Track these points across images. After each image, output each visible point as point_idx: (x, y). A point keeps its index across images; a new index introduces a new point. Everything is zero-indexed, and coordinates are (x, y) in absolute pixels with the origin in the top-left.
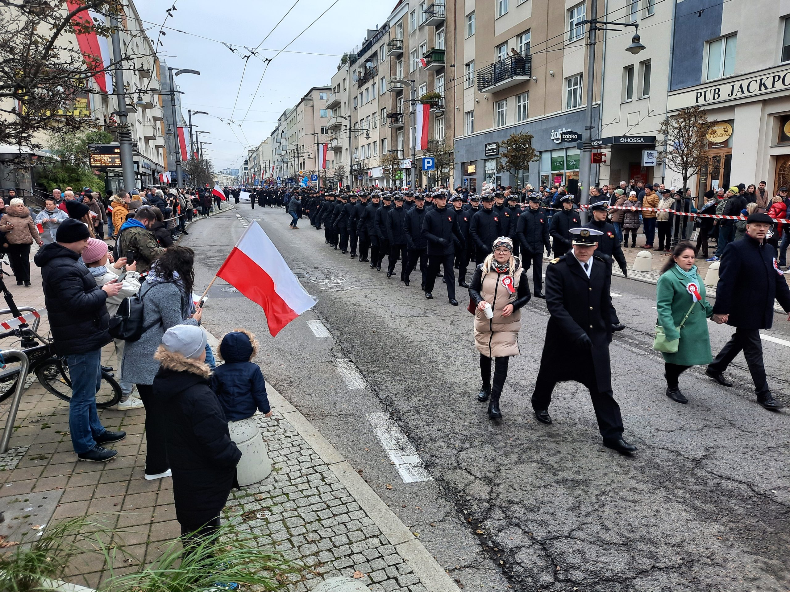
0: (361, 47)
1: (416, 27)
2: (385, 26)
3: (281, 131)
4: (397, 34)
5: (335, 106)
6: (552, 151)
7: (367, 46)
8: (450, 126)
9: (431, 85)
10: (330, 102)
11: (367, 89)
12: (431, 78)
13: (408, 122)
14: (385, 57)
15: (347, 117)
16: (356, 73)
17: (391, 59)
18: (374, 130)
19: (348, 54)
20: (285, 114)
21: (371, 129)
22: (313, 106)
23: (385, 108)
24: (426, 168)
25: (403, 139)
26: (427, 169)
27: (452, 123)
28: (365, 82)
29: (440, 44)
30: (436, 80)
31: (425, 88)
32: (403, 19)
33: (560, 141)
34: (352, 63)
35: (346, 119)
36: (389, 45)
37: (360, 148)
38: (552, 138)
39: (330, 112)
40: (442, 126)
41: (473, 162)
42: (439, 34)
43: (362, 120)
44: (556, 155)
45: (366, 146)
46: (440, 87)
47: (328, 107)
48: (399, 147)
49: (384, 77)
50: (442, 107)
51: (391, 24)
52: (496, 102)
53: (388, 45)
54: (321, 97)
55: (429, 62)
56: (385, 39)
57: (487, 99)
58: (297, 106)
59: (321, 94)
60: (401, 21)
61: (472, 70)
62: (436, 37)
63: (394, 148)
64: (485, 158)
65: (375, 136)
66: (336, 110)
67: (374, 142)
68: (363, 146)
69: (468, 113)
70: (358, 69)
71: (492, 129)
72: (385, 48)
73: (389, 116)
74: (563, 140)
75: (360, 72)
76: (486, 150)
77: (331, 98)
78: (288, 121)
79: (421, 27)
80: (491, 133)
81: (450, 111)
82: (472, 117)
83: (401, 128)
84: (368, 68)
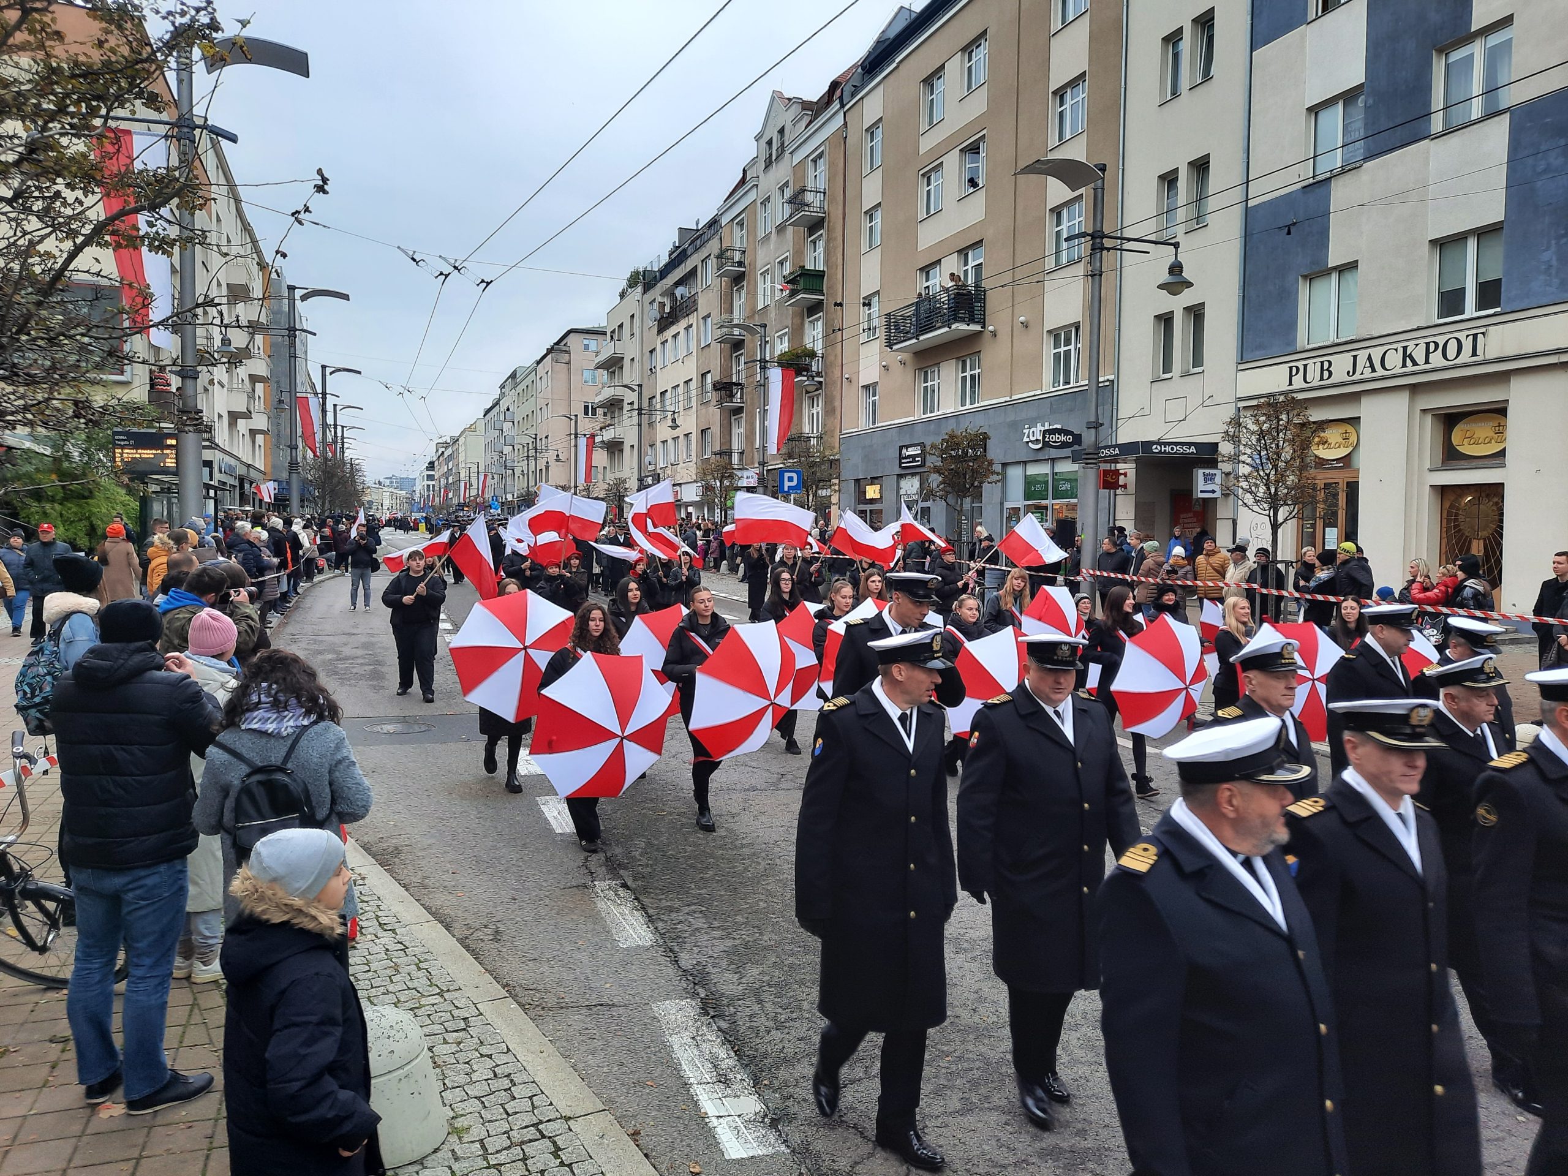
0: (665, 259)
1: (771, 228)
2: (714, 223)
3: (503, 408)
4: (736, 239)
5: (613, 365)
6: (1025, 463)
7: (678, 257)
8: (833, 410)
9: (797, 332)
10: (603, 357)
11: (675, 336)
12: (798, 321)
13: (752, 399)
14: (710, 278)
15: (636, 388)
16: (656, 306)
17: (724, 284)
18: (688, 412)
19: (641, 270)
20: (513, 376)
21: (681, 409)
22: (569, 363)
23: (709, 372)
24: (786, 489)
25: (742, 430)
26: (788, 492)
27: (837, 404)
28: (672, 323)
29: (815, 260)
30: (807, 325)
31: (787, 338)
32: (746, 211)
33: (1040, 446)
34: (647, 288)
35: (634, 390)
36: (720, 257)
37: (659, 444)
38: (1026, 439)
39: (603, 374)
40: (818, 409)
41: (876, 478)
42: (814, 242)
43: (663, 393)
44: (1033, 470)
45: (670, 441)
46: (814, 336)
47: (599, 366)
48: (735, 446)
49: (709, 315)
50: (819, 374)
51: (724, 221)
52: (920, 369)
53: (717, 257)
54: (586, 347)
55: (793, 293)
56: (713, 247)
57: (903, 363)
58: (539, 362)
59: (586, 342)
60: (743, 215)
61: (875, 308)
62: (809, 248)
63: (724, 448)
64: (899, 471)
65: (689, 423)
66: (614, 372)
67: (687, 435)
68: (664, 442)
69: (866, 387)
70: (660, 299)
71: (912, 419)
72: (712, 263)
73: (717, 387)
74: (1046, 445)
75: (662, 305)
76: (901, 458)
77: (608, 350)
78: (519, 389)
79: (781, 229)
80: (910, 425)
81: (834, 382)
82: (874, 395)
83: (738, 411)
84: (679, 298)
